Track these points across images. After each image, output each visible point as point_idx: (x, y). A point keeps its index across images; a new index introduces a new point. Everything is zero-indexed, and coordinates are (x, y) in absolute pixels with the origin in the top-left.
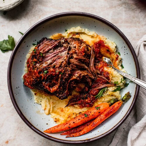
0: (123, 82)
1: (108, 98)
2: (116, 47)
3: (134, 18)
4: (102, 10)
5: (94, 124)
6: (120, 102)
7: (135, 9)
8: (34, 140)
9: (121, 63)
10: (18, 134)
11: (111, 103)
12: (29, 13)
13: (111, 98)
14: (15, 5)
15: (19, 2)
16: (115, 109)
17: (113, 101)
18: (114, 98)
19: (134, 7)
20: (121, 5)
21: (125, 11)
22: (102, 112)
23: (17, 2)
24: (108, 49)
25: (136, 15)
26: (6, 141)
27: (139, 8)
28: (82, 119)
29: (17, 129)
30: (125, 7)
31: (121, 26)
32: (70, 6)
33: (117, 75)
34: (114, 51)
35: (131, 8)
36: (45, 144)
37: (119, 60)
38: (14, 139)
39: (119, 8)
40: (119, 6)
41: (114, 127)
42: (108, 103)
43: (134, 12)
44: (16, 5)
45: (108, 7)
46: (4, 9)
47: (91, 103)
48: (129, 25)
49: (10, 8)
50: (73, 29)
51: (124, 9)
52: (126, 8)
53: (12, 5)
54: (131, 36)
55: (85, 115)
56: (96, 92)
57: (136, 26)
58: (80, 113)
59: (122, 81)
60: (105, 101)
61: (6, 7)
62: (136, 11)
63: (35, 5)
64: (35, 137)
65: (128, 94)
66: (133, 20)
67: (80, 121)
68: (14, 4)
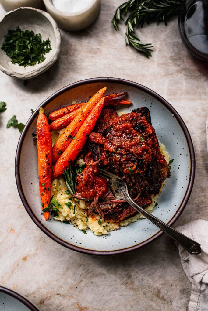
3: (198, 88)
4: (155, 78)
7: (198, 76)
8: (63, 256)
10: (40, 246)
12: (57, 83)
14: (40, 72)
15: (46, 67)
19: (198, 74)
20: (180, 72)
21: (186, 79)
23: (43, 67)
25: (201, 84)
26: (23, 257)
27: (204, 75)
29: (40, 241)
30: (185, 74)
31: (181, 99)
32: (113, 73)
35: (194, 75)
36: (78, 261)
38: (35, 255)
39: (177, 76)
40: (177, 72)
43: (198, 80)
44: (42, 72)
45: (163, 74)
46: (26, 77)
48: (192, 97)
49: (33, 75)
51: (184, 77)
52: (187, 75)
53: (37, 71)
54: (195, 112)
57: (200, 99)
61: (28, 74)
62: (200, 78)
63: (65, 72)
64: (64, 250)
66: (196, 91)
68: (39, 70)
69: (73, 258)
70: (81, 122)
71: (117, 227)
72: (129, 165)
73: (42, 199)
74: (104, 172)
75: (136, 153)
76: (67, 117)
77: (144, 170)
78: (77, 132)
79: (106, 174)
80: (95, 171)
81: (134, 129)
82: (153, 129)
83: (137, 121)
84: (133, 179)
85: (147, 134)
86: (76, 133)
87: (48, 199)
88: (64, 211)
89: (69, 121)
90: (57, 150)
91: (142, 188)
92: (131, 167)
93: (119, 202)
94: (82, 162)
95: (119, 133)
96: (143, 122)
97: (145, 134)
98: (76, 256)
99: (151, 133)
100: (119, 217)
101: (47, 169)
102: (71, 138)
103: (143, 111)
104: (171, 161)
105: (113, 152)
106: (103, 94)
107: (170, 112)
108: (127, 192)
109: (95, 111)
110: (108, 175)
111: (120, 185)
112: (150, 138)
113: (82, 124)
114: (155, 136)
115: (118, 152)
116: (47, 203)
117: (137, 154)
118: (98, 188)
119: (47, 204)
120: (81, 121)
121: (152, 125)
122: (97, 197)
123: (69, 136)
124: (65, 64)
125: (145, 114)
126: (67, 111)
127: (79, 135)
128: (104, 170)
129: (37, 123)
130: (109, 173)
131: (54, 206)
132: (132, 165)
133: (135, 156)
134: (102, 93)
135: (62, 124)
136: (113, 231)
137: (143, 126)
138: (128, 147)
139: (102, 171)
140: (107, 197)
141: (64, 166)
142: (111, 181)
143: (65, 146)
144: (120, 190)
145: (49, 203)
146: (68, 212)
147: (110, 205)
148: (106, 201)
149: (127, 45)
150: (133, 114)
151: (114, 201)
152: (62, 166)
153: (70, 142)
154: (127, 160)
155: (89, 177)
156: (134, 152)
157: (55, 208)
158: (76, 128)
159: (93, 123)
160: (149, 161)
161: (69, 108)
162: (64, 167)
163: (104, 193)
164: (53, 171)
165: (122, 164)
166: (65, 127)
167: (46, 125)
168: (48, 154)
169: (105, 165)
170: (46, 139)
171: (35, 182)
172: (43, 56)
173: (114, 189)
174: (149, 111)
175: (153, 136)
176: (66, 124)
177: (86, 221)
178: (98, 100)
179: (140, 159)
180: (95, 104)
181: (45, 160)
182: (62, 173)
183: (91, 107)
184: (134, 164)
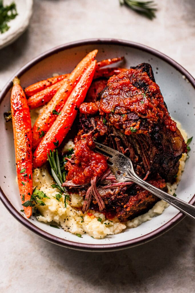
69: (64, 287)
70: (68, 93)
71: (124, 227)
72: (131, 124)
73: (21, 190)
74: (102, 147)
75: (137, 110)
76: (49, 90)
77: (150, 130)
78: (63, 106)
79: (104, 149)
80: (90, 143)
81: (134, 85)
82: (157, 86)
83: (136, 78)
84: (137, 149)
85: (151, 91)
86: (62, 108)
87: (29, 189)
88: (51, 205)
89: (51, 94)
90: (38, 130)
91: (150, 161)
92: (134, 126)
93: (123, 184)
94: (71, 146)
95: (117, 91)
96: (144, 79)
97: (147, 92)
98: (68, 284)
99: (155, 90)
100: (125, 206)
101: (28, 151)
102: (56, 114)
103: (143, 67)
104: (190, 140)
105: (110, 113)
106: (94, 57)
107: (180, 74)
108: (132, 171)
109: (85, 77)
110: (107, 150)
111: (122, 164)
112: (154, 98)
113: (69, 96)
114: (160, 95)
115: (117, 111)
116: (29, 194)
117: (139, 112)
118: (94, 164)
119: (29, 196)
120: (67, 91)
121: (155, 82)
122: (95, 178)
123: (53, 111)
124: (37, 35)
125: (146, 70)
126: (48, 84)
127: (67, 108)
128: (101, 144)
129: (12, 95)
130: (107, 147)
131: (38, 199)
132: (134, 124)
133: (137, 114)
134: (92, 56)
135: (42, 99)
136: (118, 233)
137: (144, 83)
138: (128, 105)
139: (99, 145)
140: (107, 178)
141: (48, 149)
142: (111, 158)
143: (48, 125)
144: (124, 170)
145: (31, 194)
146: (57, 206)
147: (112, 190)
148: (107, 185)
149: (121, 4)
150: (131, 71)
151: (116, 184)
152: (46, 150)
153: (55, 120)
154: (127, 120)
155: (83, 151)
156: (135, 109)
157: (40, 200)
158: (62, 100)
159: (83, 91)
160: (154, 121)
161: (50, 80)
162: (48, 151)
163: (103, 172)
164: (34, 157)
165: (123, 124)
166: (46, 103)
167: (23, 97)
168: (28, 133)
169: (103, 135)
170: (24, 114)
171: (9, 177)
172: (6, 25)
173: (115, 171)
174: (151, 67)
175: (158, 95)
176: (48, 98)
177: (81, 221)
178: (88, 65)
179: (143, 117)
180: (84, 70)
181: (25, 139)
182: (46, 159)
183: (80, 74)
184: (137, 123)
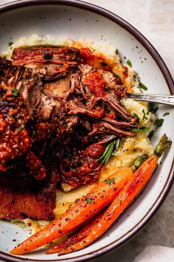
0: (148, 117)
1: (127, 158)
2: (117, 52)
5: (110, 215)
6: (152, 159)
9: (137, 81)
11: (136, 167)
13: (134, 156)
16: (145, 173)
17: (139, 162)
18: (139, 154)
22: (120, 188)
24: (102, 61)
28: (83, 209)
33: (133, 107)
34: (114, 60)
37: (132, 76)
41: (150, 210)
42: (130, 168)
47: (93, 174)
50: (24, 40)
55: (86, 200)
56: (99, 151)
58: (78, 200)
59: (146, 115)
60: (123, 165)
65: (164, 139)
67: (79, 213)
